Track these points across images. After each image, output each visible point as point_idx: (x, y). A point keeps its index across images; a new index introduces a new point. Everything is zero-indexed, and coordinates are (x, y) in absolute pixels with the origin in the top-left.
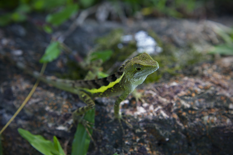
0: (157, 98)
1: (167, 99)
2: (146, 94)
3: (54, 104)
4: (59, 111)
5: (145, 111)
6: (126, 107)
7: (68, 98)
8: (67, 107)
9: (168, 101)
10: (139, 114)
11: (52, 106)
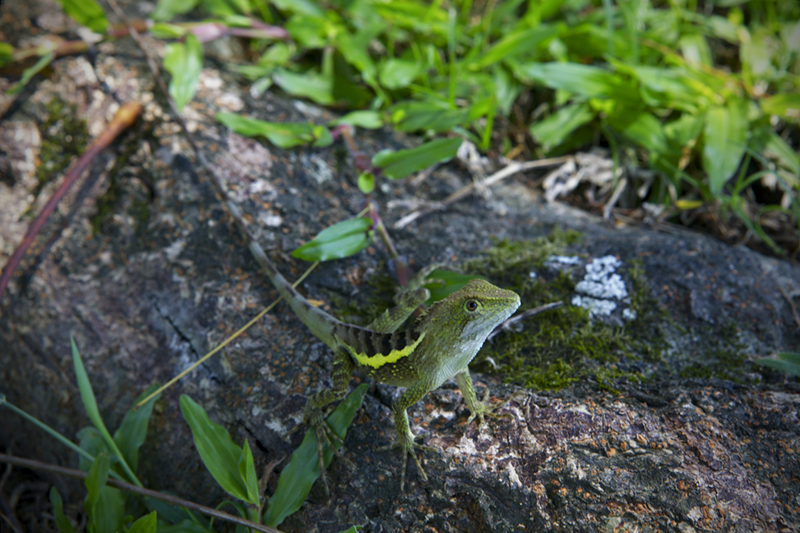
0: (520, 427)
1: (540, 440)
2: (504, 410)
3: (283, 365)
4: (287, 385)
5: (475, 452)
6: (438, 427)
7: (317, 361)
8: (306, 381)
9: (538, 445)
10: (457, 452)
11: (277, 367)
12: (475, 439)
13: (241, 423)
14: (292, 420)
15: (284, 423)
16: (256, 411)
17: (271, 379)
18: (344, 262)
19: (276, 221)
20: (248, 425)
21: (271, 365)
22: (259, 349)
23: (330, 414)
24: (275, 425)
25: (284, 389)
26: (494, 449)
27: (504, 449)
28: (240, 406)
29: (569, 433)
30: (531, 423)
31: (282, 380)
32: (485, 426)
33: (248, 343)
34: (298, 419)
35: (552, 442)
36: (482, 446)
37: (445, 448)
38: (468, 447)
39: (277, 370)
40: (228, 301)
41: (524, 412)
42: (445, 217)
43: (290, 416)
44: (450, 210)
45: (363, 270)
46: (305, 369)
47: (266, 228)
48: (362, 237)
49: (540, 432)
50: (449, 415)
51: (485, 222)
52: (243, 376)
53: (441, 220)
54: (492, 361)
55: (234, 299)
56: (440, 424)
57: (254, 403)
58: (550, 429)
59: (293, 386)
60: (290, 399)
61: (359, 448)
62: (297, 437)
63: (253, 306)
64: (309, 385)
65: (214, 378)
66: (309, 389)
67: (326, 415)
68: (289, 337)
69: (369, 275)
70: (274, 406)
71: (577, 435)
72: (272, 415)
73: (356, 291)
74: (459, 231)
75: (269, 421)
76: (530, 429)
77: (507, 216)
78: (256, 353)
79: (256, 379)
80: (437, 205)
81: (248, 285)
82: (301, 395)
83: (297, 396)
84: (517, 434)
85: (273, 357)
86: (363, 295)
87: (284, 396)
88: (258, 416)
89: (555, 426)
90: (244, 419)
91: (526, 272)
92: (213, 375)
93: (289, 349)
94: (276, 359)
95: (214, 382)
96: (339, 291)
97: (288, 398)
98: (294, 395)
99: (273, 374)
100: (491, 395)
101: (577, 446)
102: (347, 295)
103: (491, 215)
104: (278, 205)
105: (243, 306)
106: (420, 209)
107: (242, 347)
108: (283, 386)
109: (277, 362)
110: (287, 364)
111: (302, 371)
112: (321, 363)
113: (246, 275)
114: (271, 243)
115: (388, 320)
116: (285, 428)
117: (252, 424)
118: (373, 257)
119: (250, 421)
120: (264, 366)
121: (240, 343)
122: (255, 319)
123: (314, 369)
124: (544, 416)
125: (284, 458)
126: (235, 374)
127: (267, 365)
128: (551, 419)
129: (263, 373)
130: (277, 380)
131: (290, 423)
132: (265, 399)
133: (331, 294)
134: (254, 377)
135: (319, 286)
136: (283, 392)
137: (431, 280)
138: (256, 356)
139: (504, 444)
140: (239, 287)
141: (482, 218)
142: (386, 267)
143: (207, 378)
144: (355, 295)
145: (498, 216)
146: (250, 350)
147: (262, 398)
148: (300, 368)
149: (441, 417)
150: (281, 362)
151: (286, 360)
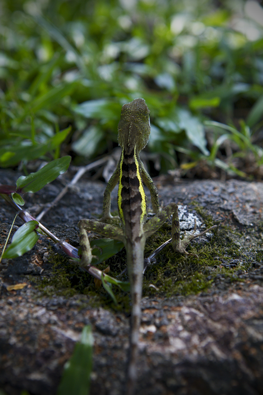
0: (205, 321)
1: (223, 324)
5: (185, 346)
9: (223, 328)
12: (180, 338)
13: (7, 383)
14: (48, 368)
15: (42, 372)
16: (17, 371)
17: (20, 345)
20: (14, 383)
24: (36, 376)
25: (32, 349)
26: (195, 340)
27: (202, 337)
30: (210, 316)
31: (29, 343)
36: (187, 341)
37: (163, 350)
38: (177, 344)
39: (22, 337)
43: (45, 366)
44: (60, 205)
45: (41, 256)
48: (34, 234)
49: (220, 319)
50: (153, 329)
54: (154, 286)
56: (150, 336)
69: (47, 257)
71: (243, 313)
73: (42, 270)
76: (212, 320)
85: (13, 330)
86: (46, 271)
87: (35, 354)
88: (19, 374)
90: (9, 379)
94: (17, 330)
96: (32, 273)
98: (43, 351)
101: (248, 320)
102: (37, 274)
106: (43, 209)
109: (19, 332)
110: (26, 331)
116: (44, 375)
117: (17, 381)
118: (42, 245)
120: (10, 338)
127: (12, 336)
128: (222, 309)
133: (28, 276)
135: (18, 274)
139: (200, 335)
142: (53, 248)
144: (43, 272)
149: (148, 331)
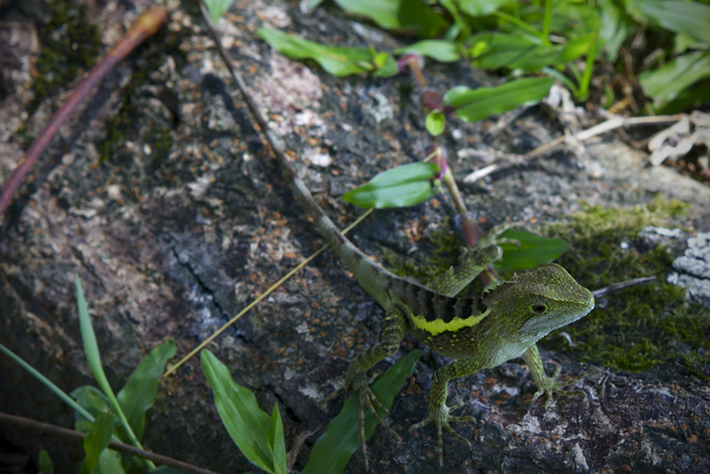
2: (576, 388)
3: (324, 324)
4: (328, 347)
5: (539, 431)
6: (499, 402)
7: (365, 322)
8: (350, 343)
9: (610, 426)
10: (518, 429)
11: (316, 326)
12: (540, 417)
13: (270, 387)
14: (331, 387)
15: (320, 390)
16: (289, 375)
17: (309, 339)
18: (403, 214)
19: (325, 160)
20: (278, 390)
21: (309, 323)
22: (298, 304)
23: (376, 380)
24: (310, 392)
25: (323, 351)
26: (561, 429)
27: (572, 429)
28: (270, 368)
29: (646, 415)
30: (606, 403)
31: (322, 341)
32: (551, 404)
33: (283, 297)
34: (338, 385)
35: (627, 424)
36: (547, 425)
37: (505, 425)
38: (532, 425)
39: (317, 329)
40: (262, 248)
41: (598, 391)
42: (526, 174)
43: (329, 381)
44: (533, 166)
45: (424, 224)
46: (350, 330)
47: (312, 167)
48: (426, 186)
49: (614, 413)
50: (513, 392)
51: (574, 184)
52: (276, 335)
53: (521, 178)
54: (568, 337)
55: (269, 246)
56: (502, 399)
57: (287, 364)
58: (625, 409)
59: (334, 348)
60: (330, 362)
61: (407, 420)
62: (336, 405)
63: (292, 256)
64: (352, 348)
65: (240, 337)
66: (352, 352)
67: (371, 381)
68: (333, 294)
69: (432, 231)
70: (310, 369)
71: (655, 417)
72: (307, 380)
73: (414, 249)
74: (542, 192)
75: (304, 386)
76: (603, 409)
77: (602, 179)
78: (292, 309)
79: (291, 339)
80: (518, 159)
81: (287, 232)
82: (343, 358)
83: (339, 360)
84: (588, 414)
85: (311, 315)
86: (422, 254)
87: (323, 359)
88: (290, 381)
89: (632, 407)
90: (274, 383)
91: (617, 241)
92: (238, 333)
93: (332, 307)
94: (316, 317)
95: (240, 341)
96: (394, 247)
97: (327, 361)
98: (335, 358)
99: (311, 333)
100: (563, 372)
101: (654, 429)
102: (403, 252)
103: (582, 176)
104: (328, 142)
105: (279, 255)
106: (497, 161)
107: (276, 302)
108: (322, 347)
109: (317, 321)
110: (329, 323)
111: (346, 332)
112: (369, 324)
113: (285, 221)
114: (318, 185)
115: (452, 278)
116: (322, 394)
117: (283, 389)
118: (437, 211)
119: (280, 385)
120: (301, 323)
121: (274, 297)
122: (294, 271)
123: (360, 330)
124: (621, 397)
125: (318, 429)
126: (266, 332)
127: (304, 323)
128: (627, 400)
129: (300, 331)
130: (315, 340)
131: (328, 390)
132: (301, 361)
133: (385, 249)
134: (288, 336)
135: (371, 239)
136: (321, 355)
137: (504, 240)
138: (293, 313)
139: (572, 424)
140: (277, 233)
141: (572, 178)
142: (451, 222)
143: (232, 335)
144: (413, 253)
145: (591, 178)
146: (286, 306)
147: (297, 360)
148: (344, 329)
149: (503, 392)
150: (322, 321)
151: (328, 319)
